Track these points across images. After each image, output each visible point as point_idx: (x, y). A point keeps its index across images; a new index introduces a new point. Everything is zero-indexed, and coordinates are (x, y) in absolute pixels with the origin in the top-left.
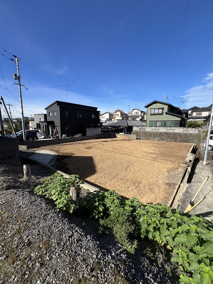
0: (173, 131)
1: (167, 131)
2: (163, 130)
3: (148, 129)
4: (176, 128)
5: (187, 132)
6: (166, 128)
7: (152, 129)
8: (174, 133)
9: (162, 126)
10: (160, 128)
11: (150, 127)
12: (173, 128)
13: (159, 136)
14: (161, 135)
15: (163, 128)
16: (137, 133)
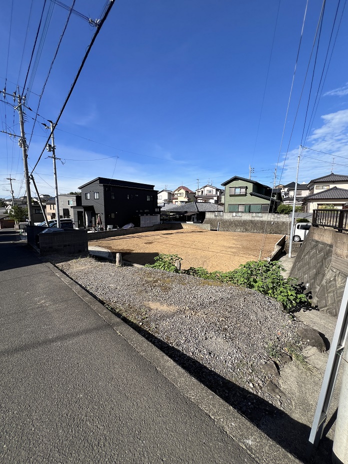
0: (261, 219)
1: (253, 219)
2: (247, 217)
3: (227, 216)
4: (264, 215)
5: (279, 220)
6: (251, 214)
7: (233, 216)
8: (262, 222)
9: (245, 212)
10: (243, 214)
11: (229, 214)
12: (260, 215)
13: (241, 226)
14: (245, 224)
15: (248, 214)
16: (211, 222)
